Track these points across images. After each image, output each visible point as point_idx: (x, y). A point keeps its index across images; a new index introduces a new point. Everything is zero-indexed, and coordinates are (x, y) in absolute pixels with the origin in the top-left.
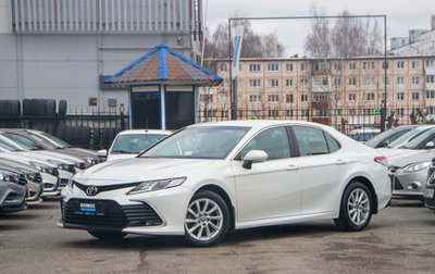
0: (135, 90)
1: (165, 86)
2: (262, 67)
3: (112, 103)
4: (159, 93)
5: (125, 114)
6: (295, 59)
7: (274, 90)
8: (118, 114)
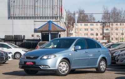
0: (43, 33)
1: (50, 32)
2: (88, 24)
3: (38, 36)
4: (49, 34)
5: (40, 39)
6: (99, 22)
7: (92, 32)
8: (39, 39)
